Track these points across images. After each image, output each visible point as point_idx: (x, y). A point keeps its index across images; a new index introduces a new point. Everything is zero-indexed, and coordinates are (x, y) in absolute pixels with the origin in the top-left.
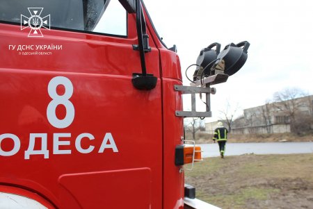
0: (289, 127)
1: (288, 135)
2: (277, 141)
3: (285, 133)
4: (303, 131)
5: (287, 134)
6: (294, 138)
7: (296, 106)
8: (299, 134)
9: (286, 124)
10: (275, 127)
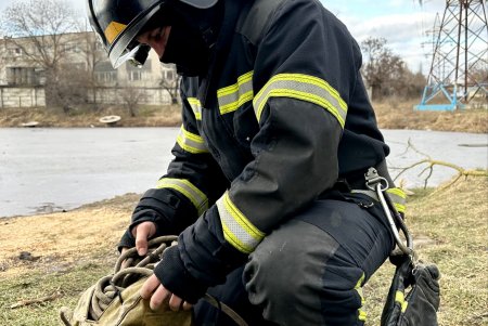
0: (42, 94)
1: (40, 112)
2: (15, 125)
3: (32, 108)
4: (77, 104)
5: (36, 109)
6: (54, 118)
7: (61, 48)
8: (66, 110)
9: (38, 87)
10: (7, 93)
